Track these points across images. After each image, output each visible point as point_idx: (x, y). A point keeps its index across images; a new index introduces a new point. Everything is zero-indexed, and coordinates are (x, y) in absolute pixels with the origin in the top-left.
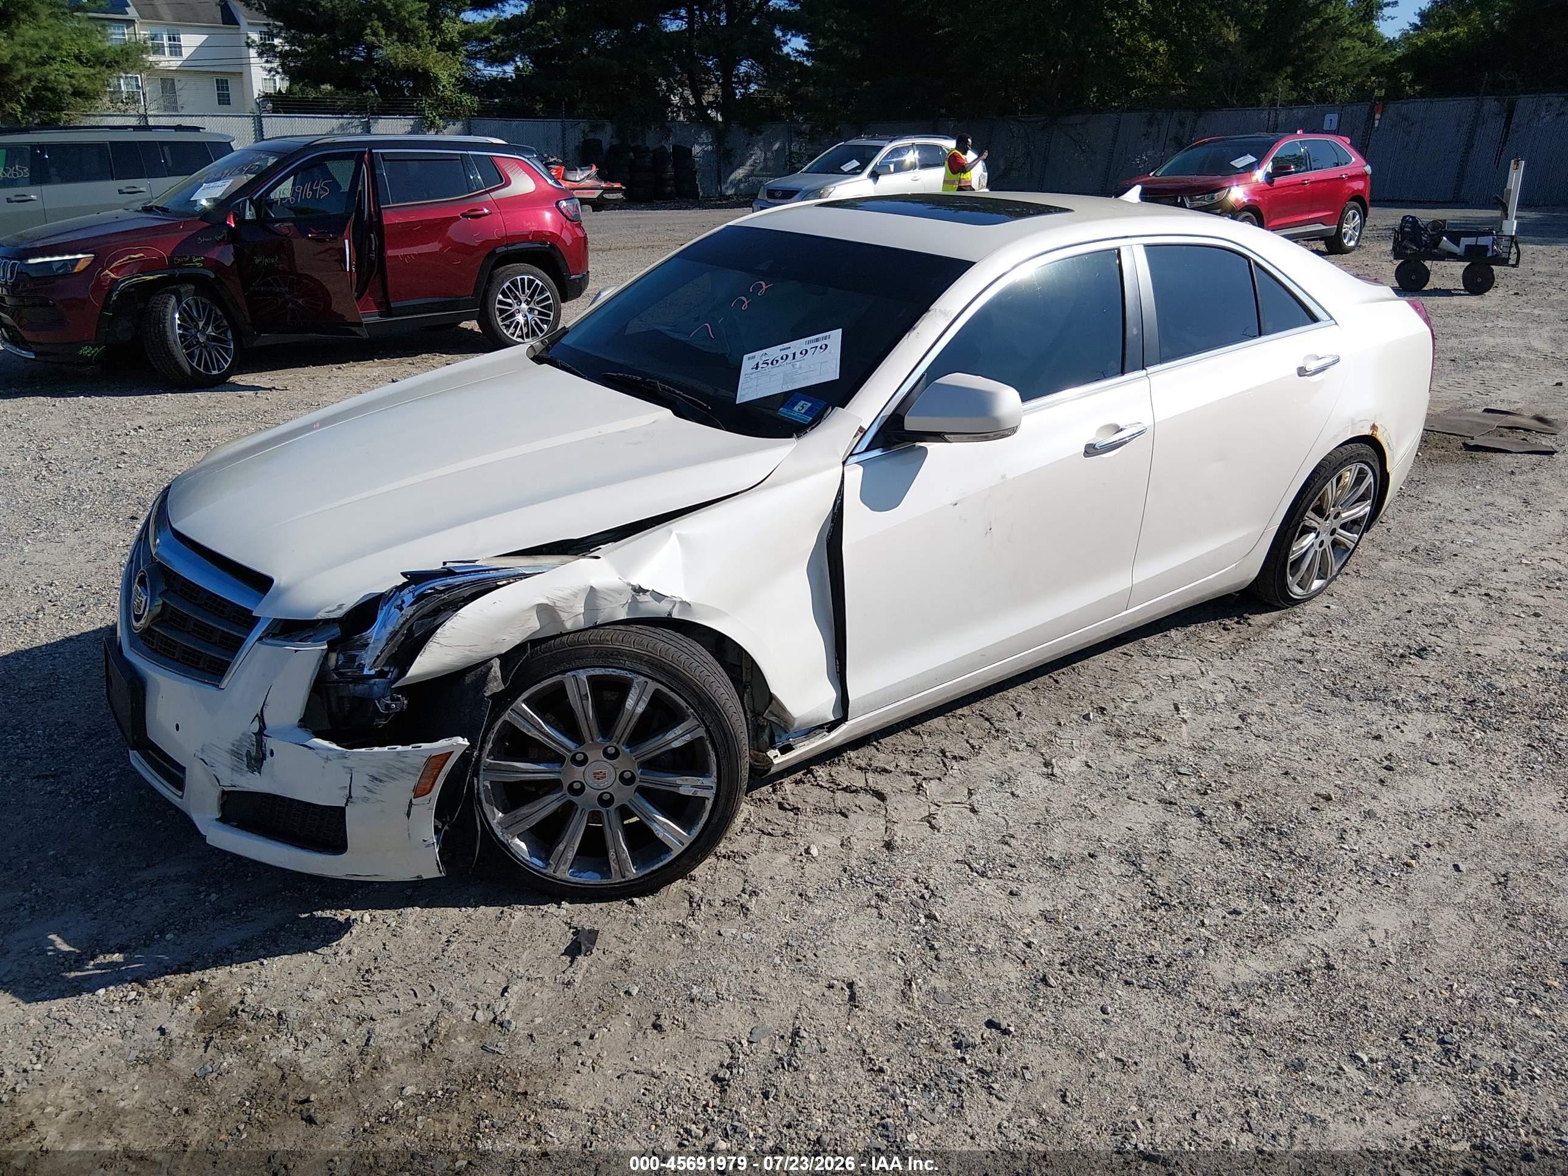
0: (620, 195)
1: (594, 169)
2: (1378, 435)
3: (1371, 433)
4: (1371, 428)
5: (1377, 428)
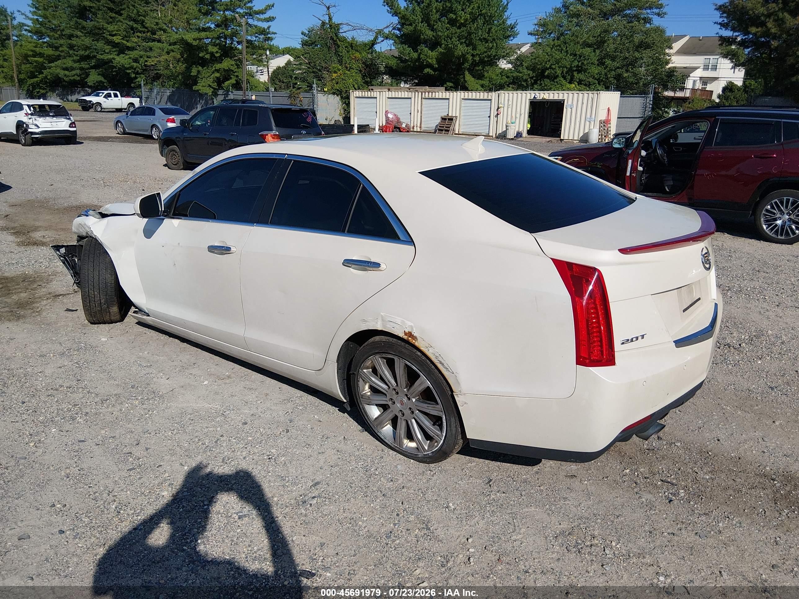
2: (416, 344)
3: (405, 337)
4: (406, 334)
5: (415, 338)
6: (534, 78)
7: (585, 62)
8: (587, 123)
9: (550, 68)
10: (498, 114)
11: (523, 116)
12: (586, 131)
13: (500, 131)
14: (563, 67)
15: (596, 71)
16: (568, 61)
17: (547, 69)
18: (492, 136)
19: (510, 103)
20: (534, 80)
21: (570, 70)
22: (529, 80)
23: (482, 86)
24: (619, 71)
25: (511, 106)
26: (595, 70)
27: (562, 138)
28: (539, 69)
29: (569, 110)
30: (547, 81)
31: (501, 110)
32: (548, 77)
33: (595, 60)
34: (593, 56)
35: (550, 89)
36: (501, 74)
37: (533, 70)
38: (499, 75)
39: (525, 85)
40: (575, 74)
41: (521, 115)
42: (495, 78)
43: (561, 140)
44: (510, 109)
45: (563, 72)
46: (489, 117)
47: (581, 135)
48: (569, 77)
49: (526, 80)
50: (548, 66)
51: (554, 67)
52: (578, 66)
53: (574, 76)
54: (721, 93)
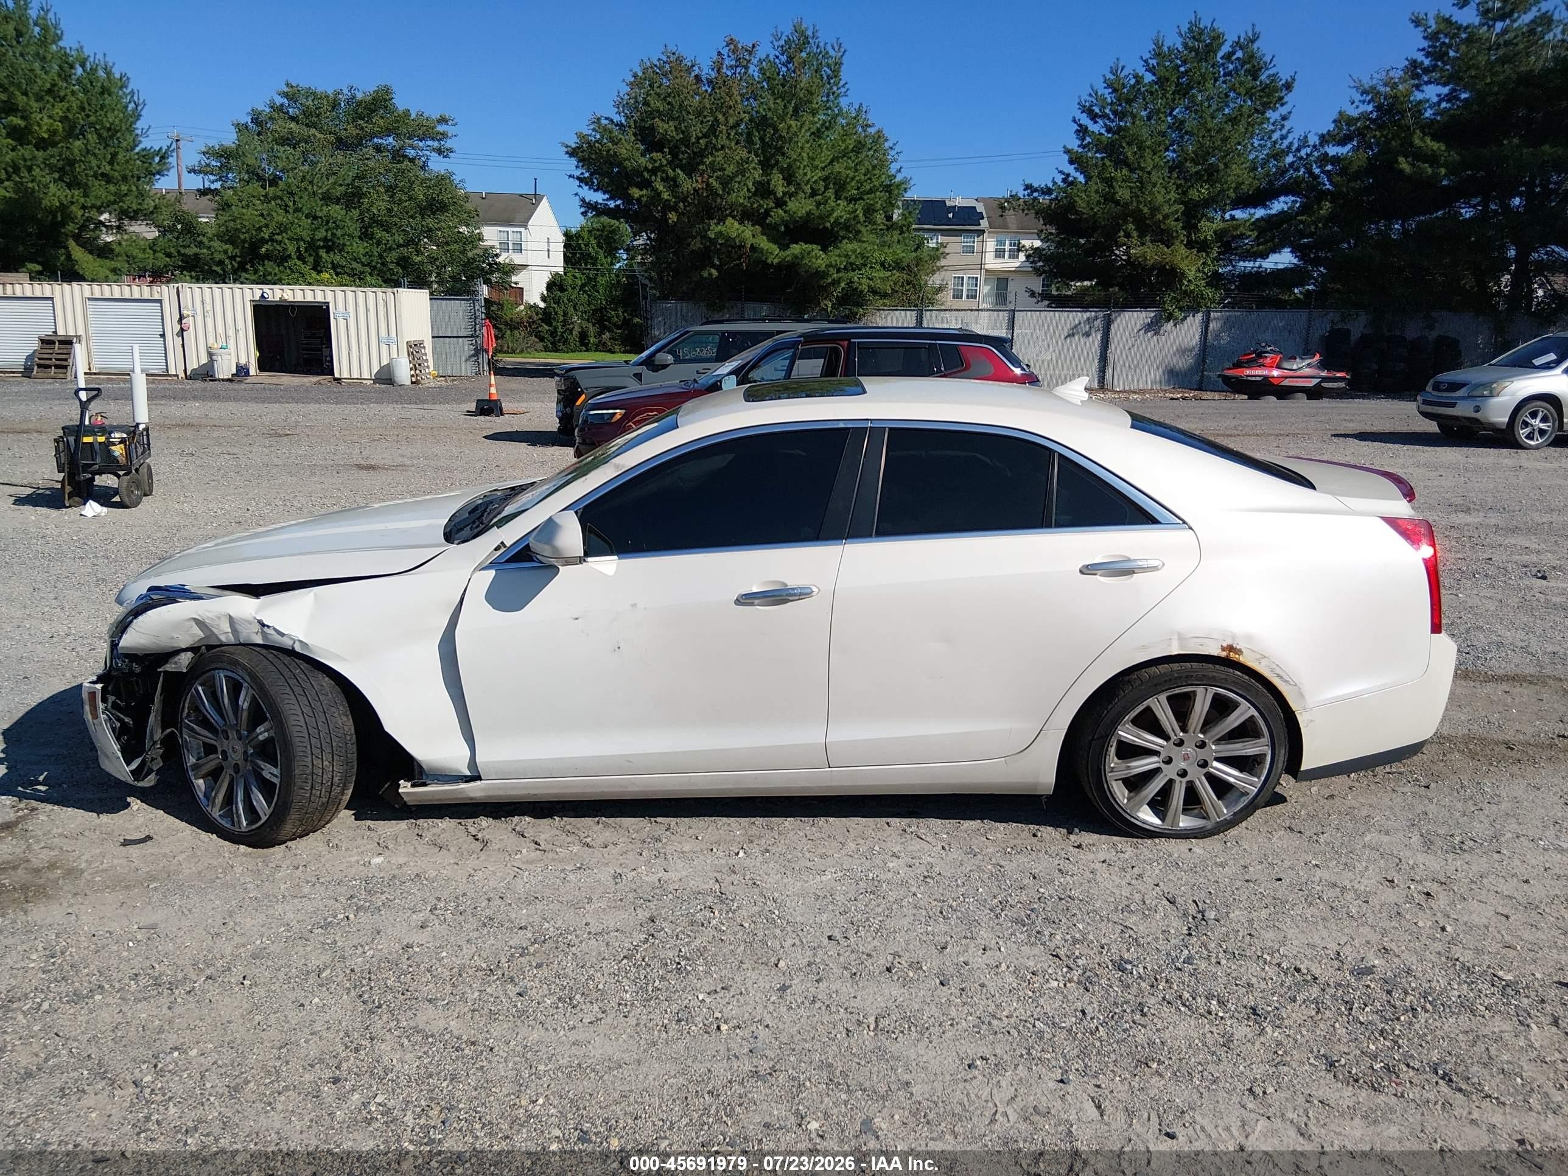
0: (1342, 385)
1: (1317, 357)
2: (1242, 659)
3: (1224, 654)
4: (1223, 649)
5: (1239, 652)
6: (238, 259)
7: (339, 233)
8: (384, 348)
9: (272, 240)
10: (182, 330)
11: (242, 334)
12: (385, 362)
13: (193, 365)
14: (297, 240)
15: (362, 251)
16: (304, 228)
17: (263, 241)
18: (177, 376)
19: (208, 307)
20: (239, 263)
21: (312, 246)
22: (227, 261)
23: (114, 271)
24: (404, 251)
25: (211, 313)
26: (359, 248)
27: (337, 375)
28: (244, 241)
29: (342, 323)
30: (270, 266)
31: (188, 321)
32: (268, 256)
33: (354, 228)
34: (349, 220)
35: (279, 282)
36: (151, 248)
37: (232, 241)
38: (148, 250)
39: (221, 272)
40: (323, 253)
41: (236, 331)
42: (140, 255)
43: (335, 379)
44: (209, 321)
45: (298, 249)
46: (163, 336)
47: (376, 369)
48: (311, 259)
49: (221, 263)
50: (267, 236)
51: (279, 238)
52: (325, 239)
53: (321, 257)
54: (545, 293)
